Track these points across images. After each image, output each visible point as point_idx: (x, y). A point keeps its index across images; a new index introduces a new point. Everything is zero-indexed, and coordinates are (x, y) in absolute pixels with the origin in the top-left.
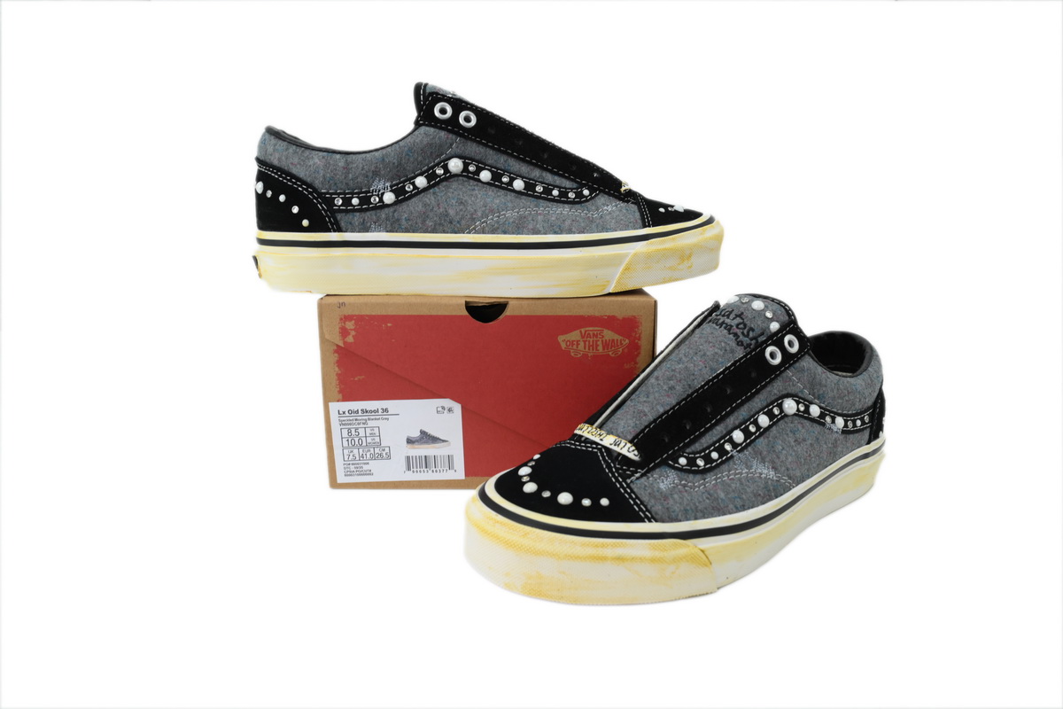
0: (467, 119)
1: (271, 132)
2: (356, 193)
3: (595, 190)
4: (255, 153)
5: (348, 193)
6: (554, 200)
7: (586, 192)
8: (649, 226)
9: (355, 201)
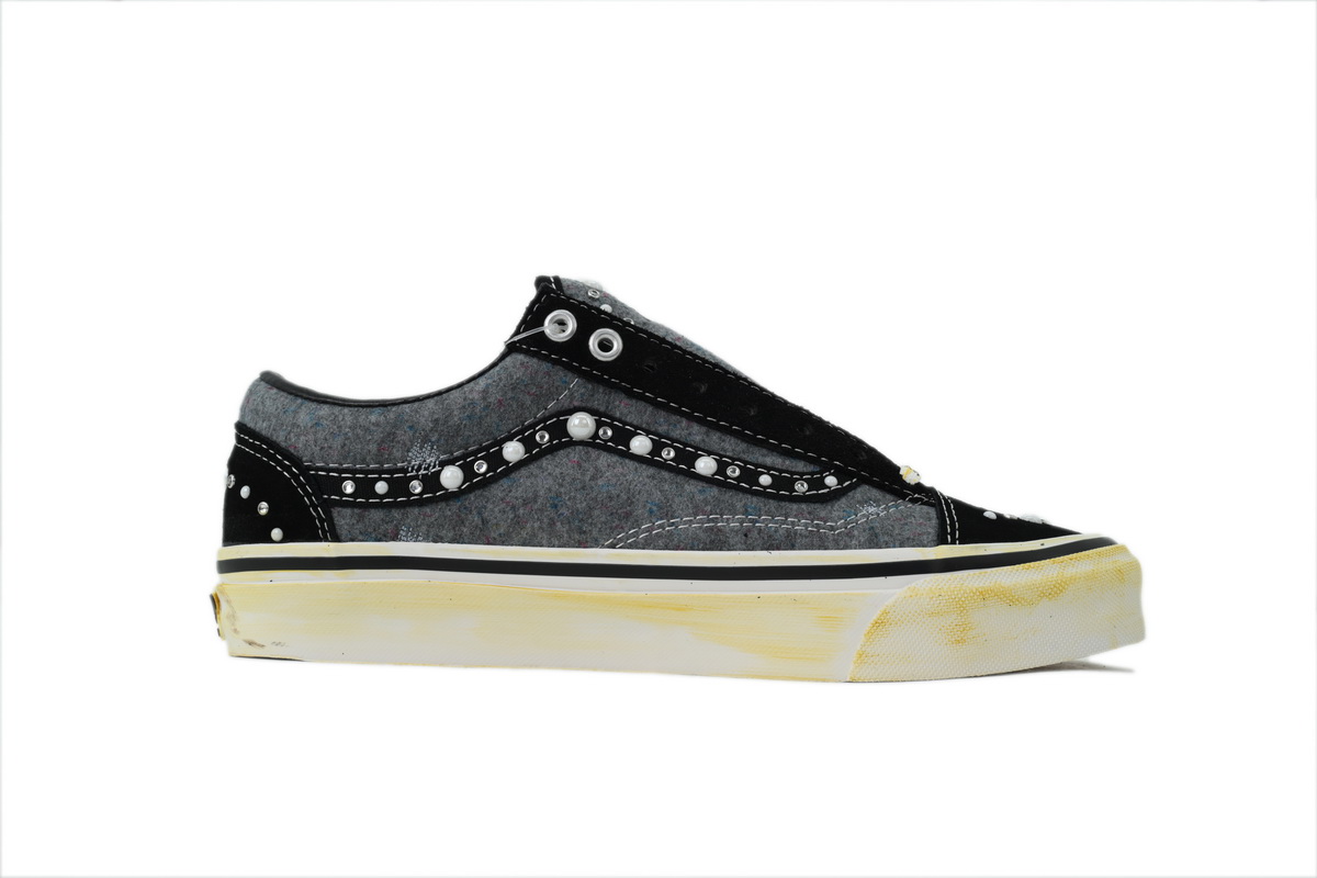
0: (605, 346)
1: (271, 380)
2: (386, 472)
3: (850, 476)
4: (236, 417)
5: (373, 472)
6: (763, 493)
7: (831, 481)
8: (953, 543)
9: (381, 487)
